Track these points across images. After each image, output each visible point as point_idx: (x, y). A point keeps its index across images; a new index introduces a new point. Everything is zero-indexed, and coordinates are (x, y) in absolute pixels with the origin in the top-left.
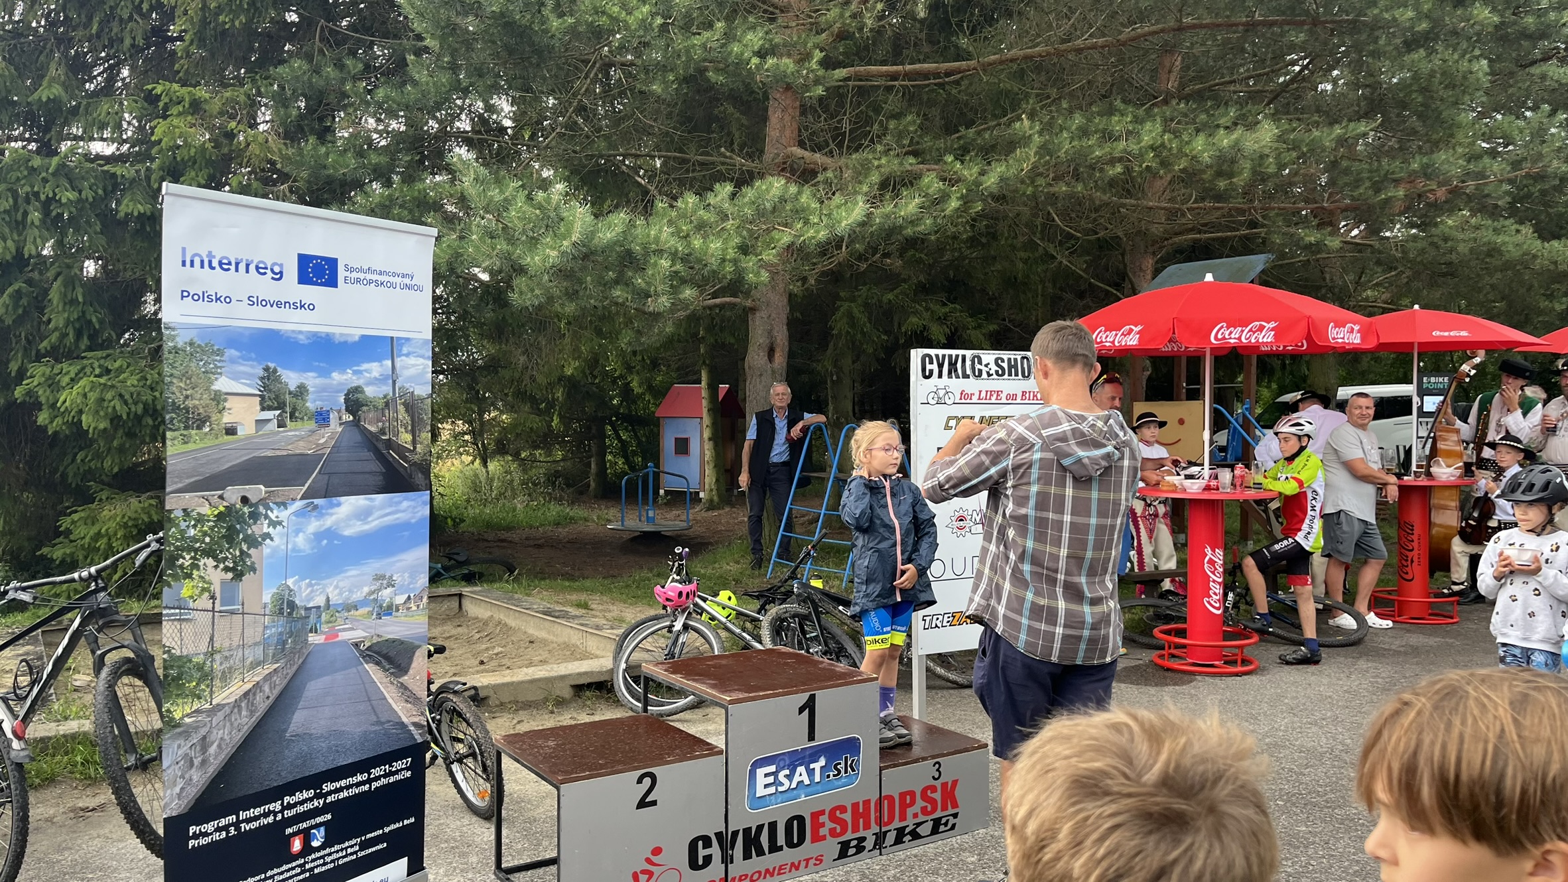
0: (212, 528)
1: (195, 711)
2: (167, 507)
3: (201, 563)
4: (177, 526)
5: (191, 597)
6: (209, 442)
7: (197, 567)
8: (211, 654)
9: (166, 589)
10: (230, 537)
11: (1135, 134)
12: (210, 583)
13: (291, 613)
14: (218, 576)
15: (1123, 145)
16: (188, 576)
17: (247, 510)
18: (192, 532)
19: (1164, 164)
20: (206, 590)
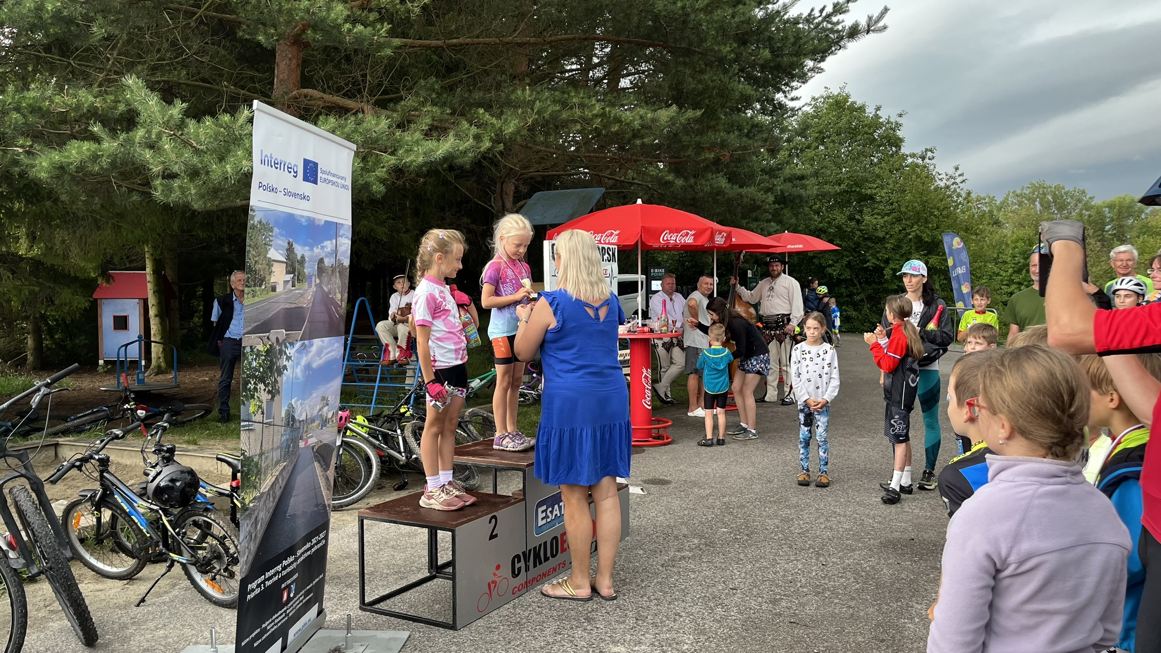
0: (263, 361)
1: (254, 498)
2: (243, 345)
3: (258, 387)
5: (254, 412)
6: (264, 297)
7: (256, 389)
8: (261, 455)
9: (242, 407)
10: (270, 368)
11: (582, 106)
12: (262, 402)
13: (292, 425)
14: (265, 396)
15: (578, 112)
16: (253, 397)
17: (278, 348)
18: (254, 364)
19: (605, 127)
20: (260, 407)
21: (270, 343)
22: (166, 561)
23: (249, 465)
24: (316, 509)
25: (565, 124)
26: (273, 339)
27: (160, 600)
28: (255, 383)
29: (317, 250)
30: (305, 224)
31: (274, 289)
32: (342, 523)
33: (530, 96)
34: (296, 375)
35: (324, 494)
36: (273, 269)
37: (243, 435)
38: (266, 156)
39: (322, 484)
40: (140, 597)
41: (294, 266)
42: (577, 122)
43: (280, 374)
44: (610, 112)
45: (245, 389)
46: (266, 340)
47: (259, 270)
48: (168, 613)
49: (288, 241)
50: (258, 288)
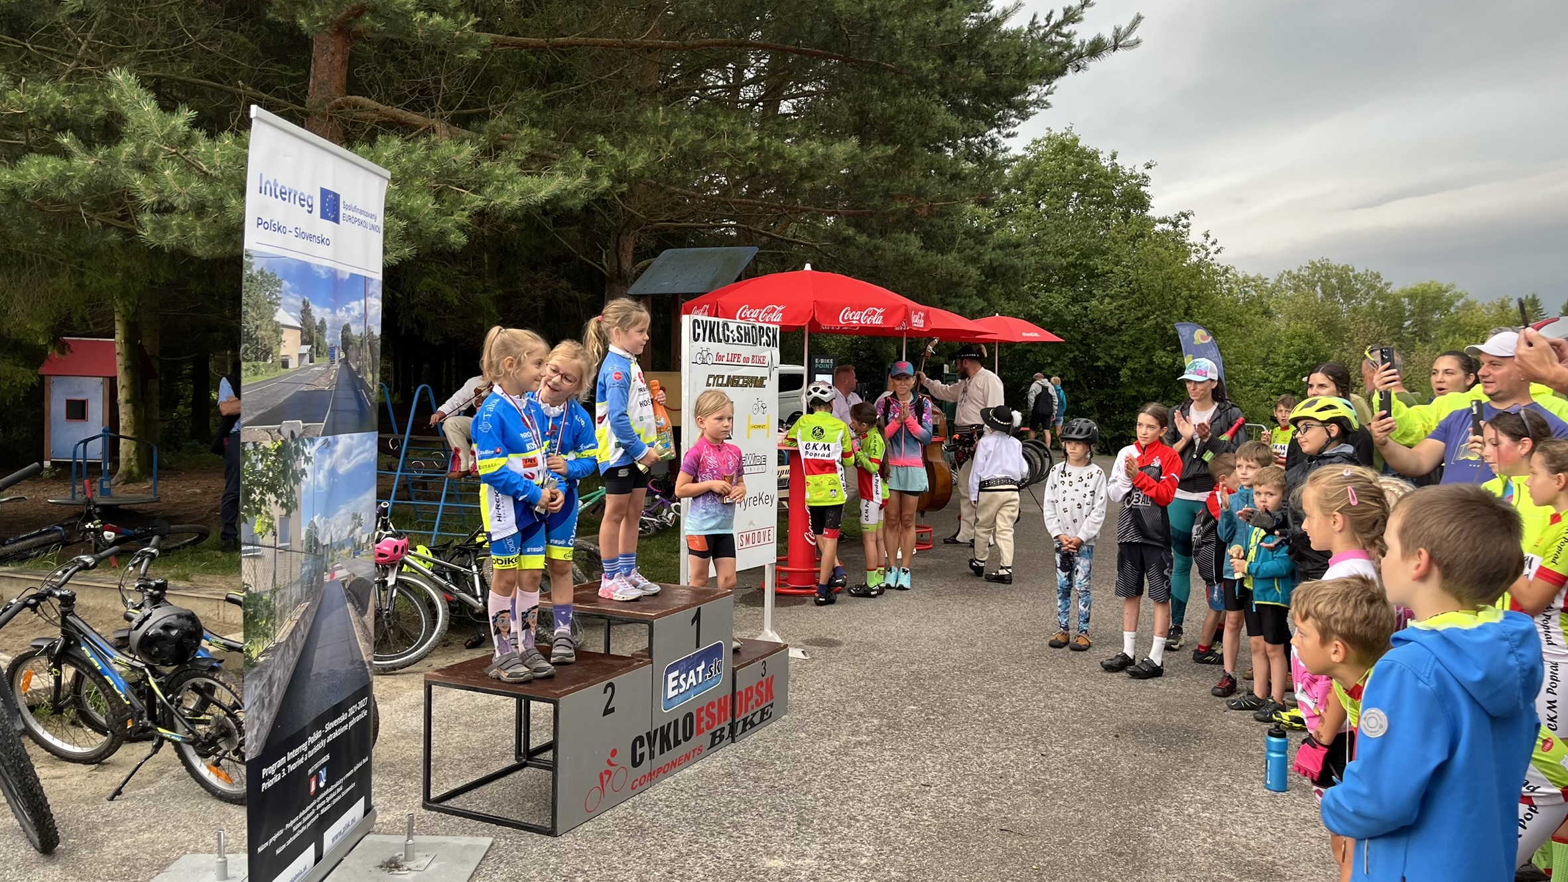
0: (273, 462)
1: (266, 650)
2: (242, 440)
3: (267, 499)
4: (249, 459)
5: (261, 533)
6: (272, 375)
7: (263, 501)
8: (273, 591)
9: (243, 525)
10: (284, 472)
11: (733, 134)
12: (273, 519)
13: (316, 551)
14: (277, 512)
15: (726, 143)
16: (258, 511)
17: (293, 445)
18: (260, 466)
19: (762, 164)
20: (270, 526)
21: (282, 438)
22: (151, 739)
23: (256, 605)
24: (352, 667)
25: (710, 158)
26: (287, 433)
27: (143, 792)
28: (261, 493)
29: (341, 314)
30: (324, 277)
31: (285, 365)
32: (394, 690)
33: (664, 119)
34: (318, 483)
35: (361, 647)
36: (284, 337)
37: (246, 565)
38: (268, 182)
39: (358, 632)
40: (114, 788)
41: (310, 334)
42: (726, 156)
43: (297, 481)
44: (769, 144)
45: (247, 501)
46: (276, 434)
47: (263, 338)
48: (154, 810)
49: (302, 300)
50: (261, 363)
